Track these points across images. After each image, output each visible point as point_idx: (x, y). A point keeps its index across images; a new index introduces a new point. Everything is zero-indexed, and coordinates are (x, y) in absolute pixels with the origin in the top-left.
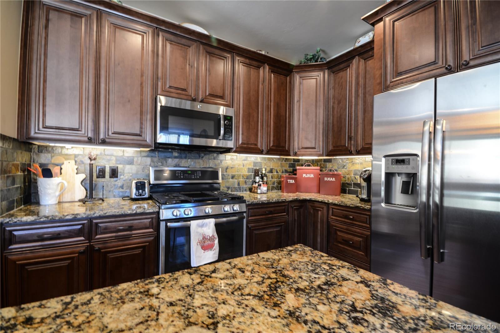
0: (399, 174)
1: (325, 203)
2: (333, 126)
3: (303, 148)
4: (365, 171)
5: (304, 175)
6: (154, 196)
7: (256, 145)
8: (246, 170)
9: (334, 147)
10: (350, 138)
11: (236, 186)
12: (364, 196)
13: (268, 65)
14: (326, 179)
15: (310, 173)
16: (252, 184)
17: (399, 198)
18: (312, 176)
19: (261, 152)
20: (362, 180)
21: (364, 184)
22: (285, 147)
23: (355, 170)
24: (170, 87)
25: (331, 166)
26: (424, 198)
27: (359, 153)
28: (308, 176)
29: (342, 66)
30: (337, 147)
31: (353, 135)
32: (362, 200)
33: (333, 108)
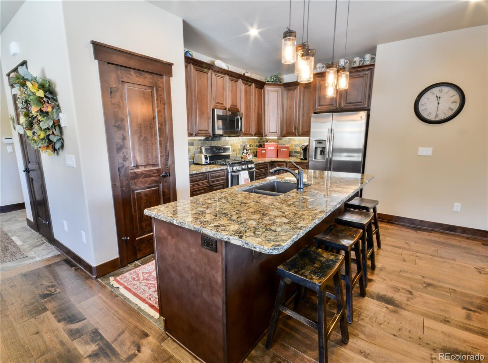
0: (319, 147)
1: (285, 162)
2: (286, 120)
3: (270, 132)
4: (303, 145)
5: (269, 148)
6: (212, 162)
7: (250, 132)
8: (239, 146)
9: (287, 132)
10: (295, 128)
11: (235, 156)
12: (302, 157)
13: (254, 83)
14: (282, 150)
15: (272, 146)
16: (242, 154)
17: (319, 157)
18: (273, 148)
19: (252, 135)
20: (301, 149)
21: (302, 151)
22: (261, 132)
23: (295, 145)
24: (217, 103)
25: (282, 142)
26: (327, 157)
27: (299, 136)
28: (271, 148)
29: (292, 87)
30: (289, 132)
31: (297, 126)
32: (301, 159)
33: (287, 110)
